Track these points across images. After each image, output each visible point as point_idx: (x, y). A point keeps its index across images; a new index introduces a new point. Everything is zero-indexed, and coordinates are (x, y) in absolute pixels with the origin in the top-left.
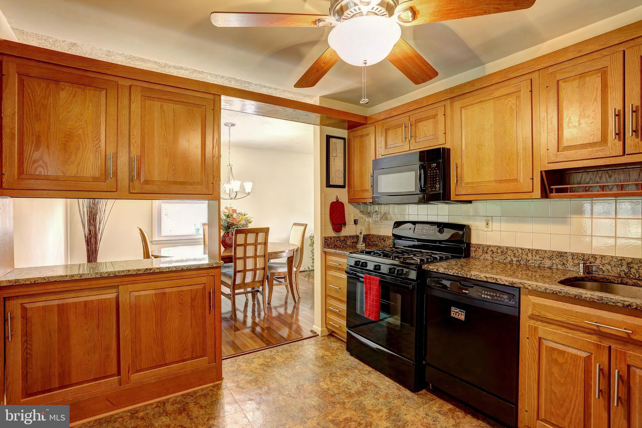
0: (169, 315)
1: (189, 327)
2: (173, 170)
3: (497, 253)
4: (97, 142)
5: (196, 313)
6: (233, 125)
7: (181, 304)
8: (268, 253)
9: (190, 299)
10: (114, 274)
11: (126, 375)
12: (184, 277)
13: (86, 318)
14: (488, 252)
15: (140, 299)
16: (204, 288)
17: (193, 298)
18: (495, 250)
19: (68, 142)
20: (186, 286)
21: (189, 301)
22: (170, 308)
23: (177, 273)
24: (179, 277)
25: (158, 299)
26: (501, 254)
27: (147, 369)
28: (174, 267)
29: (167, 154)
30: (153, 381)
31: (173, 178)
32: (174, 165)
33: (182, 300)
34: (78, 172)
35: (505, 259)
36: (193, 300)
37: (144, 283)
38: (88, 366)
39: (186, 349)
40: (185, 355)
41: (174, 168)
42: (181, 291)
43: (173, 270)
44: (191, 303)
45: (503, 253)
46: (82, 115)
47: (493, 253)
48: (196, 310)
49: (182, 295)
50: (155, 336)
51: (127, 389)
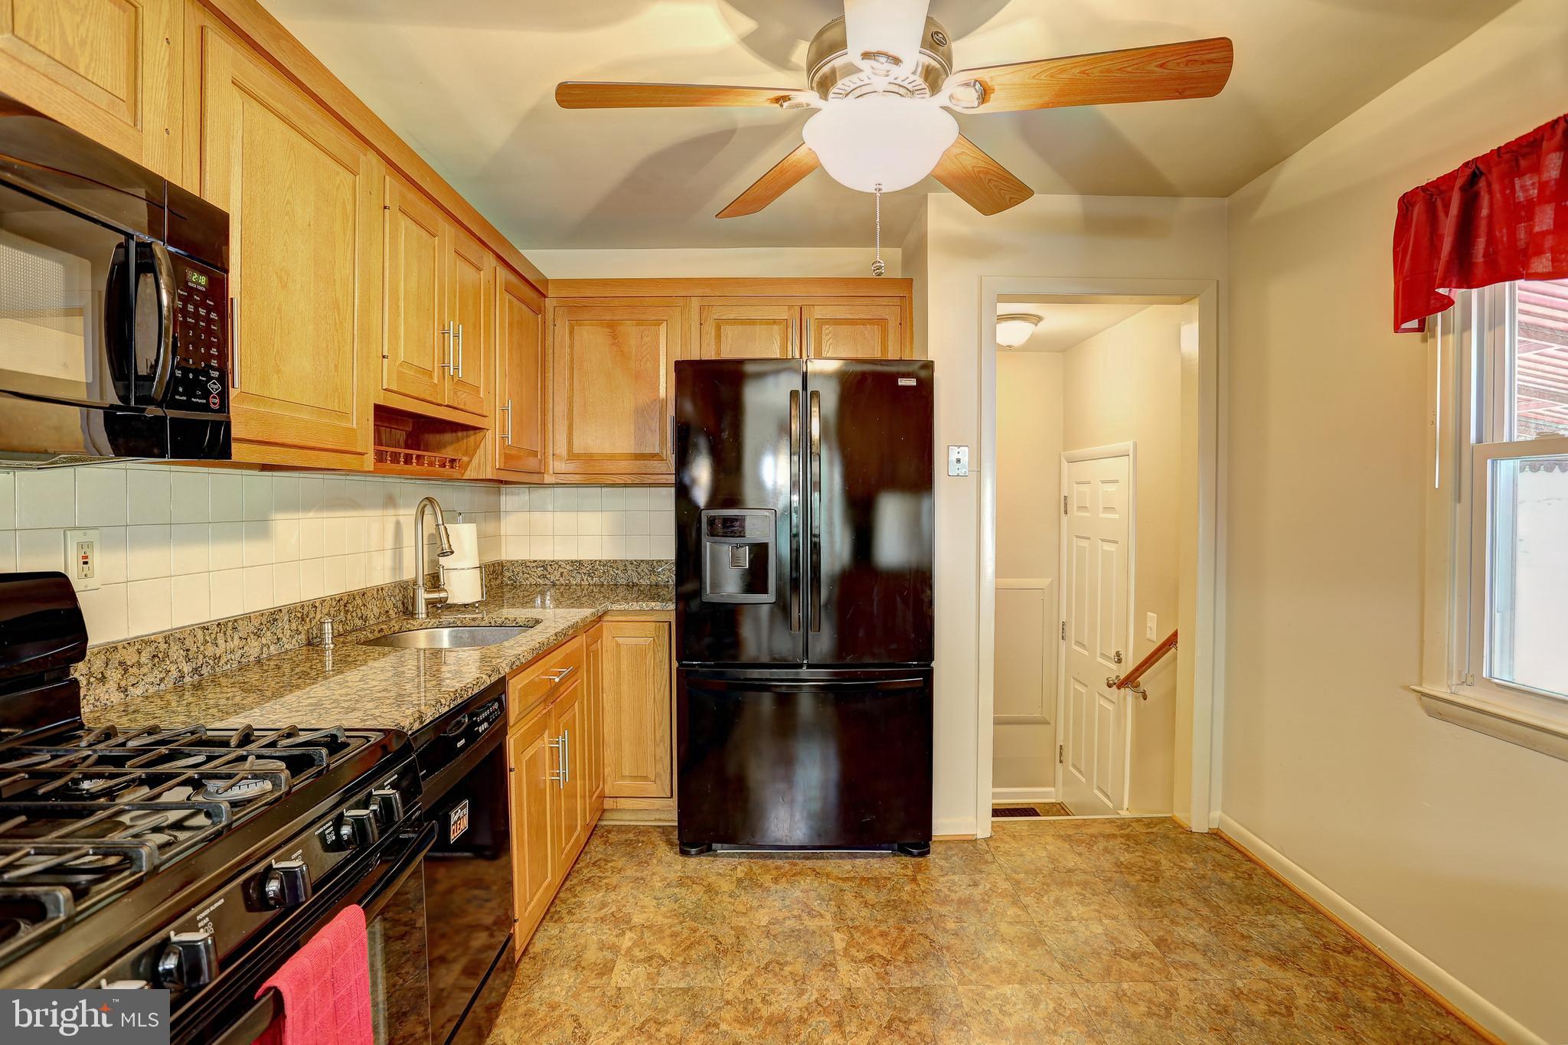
3: (139, 665)
14: (108, 673)
18: (130, 657)
26: (150, 665)
35: (162, 680)
45: (157, 660)
47: (126, 671)
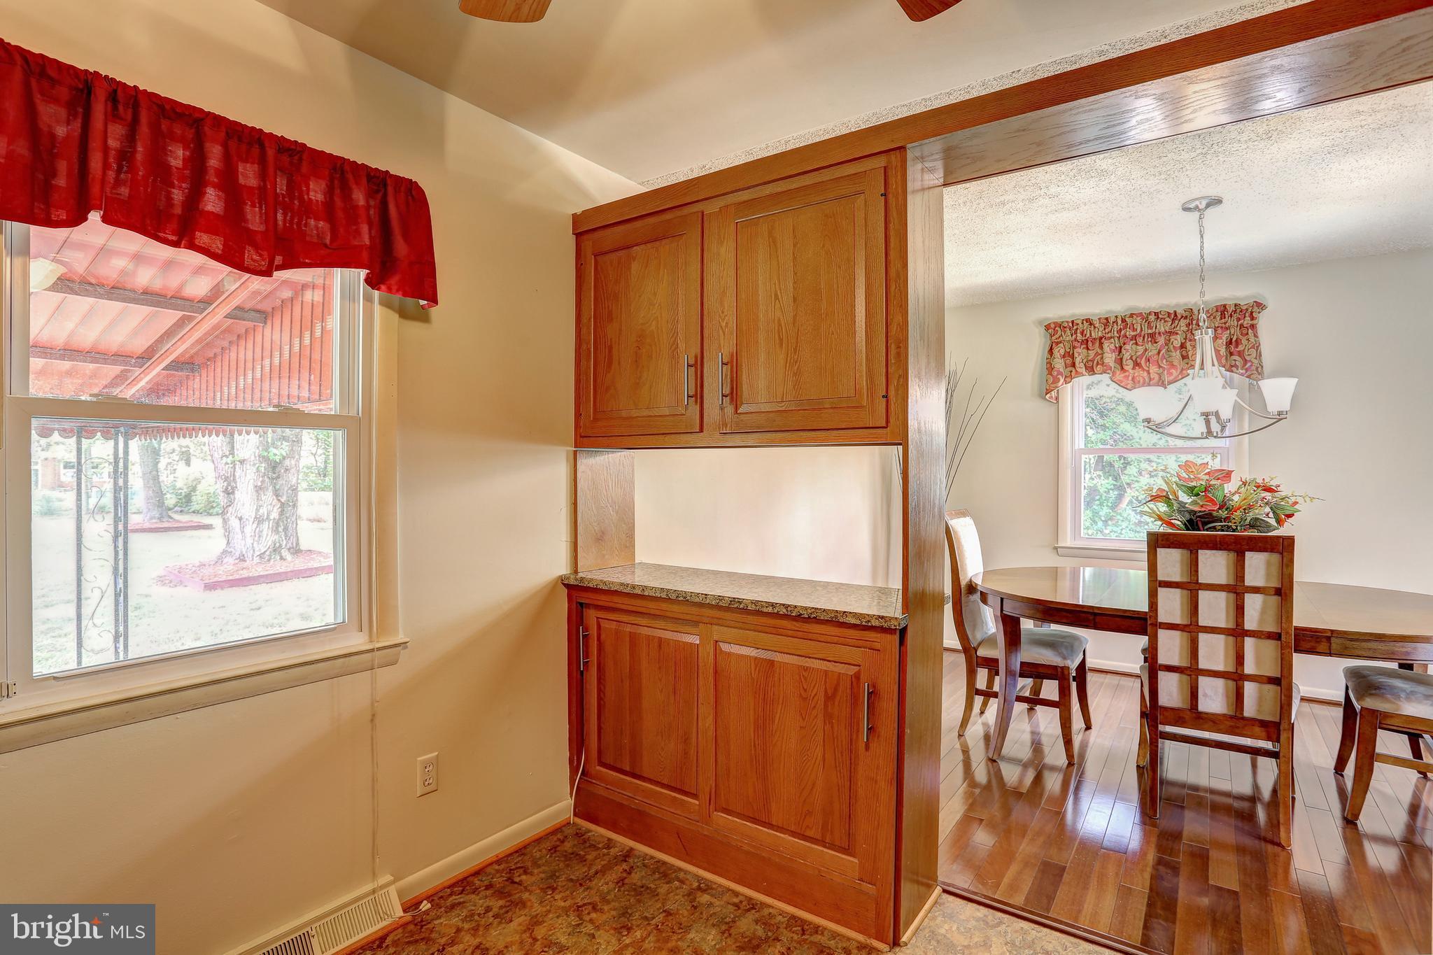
0: (778, 715)
1: (817, 762)
2: (795, 374)
4: (673, 339)
5: (835, 734)
6: (1216, 202)
7: (805, 699)
8: (1296, 629)
9: (822, 694)
10: (685, 598)
11: (706, 809)
12: (810, 636)
13: (660, 668)
15: (730, 662)
16: (857, 676)
17: (830, 693)
19: (640, 349)
20: (816, 658)
21: (821, 696)
22: (781, 702)
23: (795, 623)
24: (800, 634)
25: (759, 672)
27: (739, 815)
28: (784, 605)
29: (781, 340)
30: (746, 848)
31: (794, 393)
32: (796, 362)
33: (805, 690)
34: (650, 399)
36: (829, 698)
37: (741, 628)
38: (662, 757)
39: (809, 813)
40: (808, 826)
41: (796, 368)
42: (806, 669)
43: (781, 613)
44: (826, 706)
46: (655, 294)
48: (835, 726)
49: (806, 679)
50: (753, 752)
51: (705, 835)
